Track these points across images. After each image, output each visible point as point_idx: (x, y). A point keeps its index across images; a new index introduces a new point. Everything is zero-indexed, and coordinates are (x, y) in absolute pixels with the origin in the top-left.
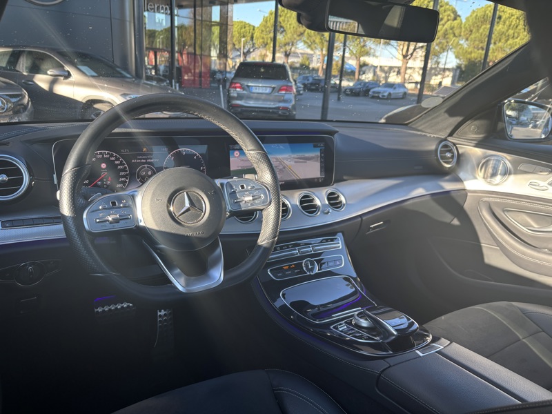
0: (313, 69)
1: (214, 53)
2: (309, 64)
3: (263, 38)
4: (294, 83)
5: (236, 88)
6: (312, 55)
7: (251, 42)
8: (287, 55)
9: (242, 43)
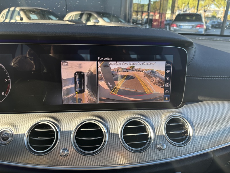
0: (218, 18)
1: (169, 12)
2: (216, 15)
3: (194, 4)
4: (204, 23)
5: (173, 26)
6: (218, 11)
7: (187, 6)
8: (205, 11)
9: (183, 7)
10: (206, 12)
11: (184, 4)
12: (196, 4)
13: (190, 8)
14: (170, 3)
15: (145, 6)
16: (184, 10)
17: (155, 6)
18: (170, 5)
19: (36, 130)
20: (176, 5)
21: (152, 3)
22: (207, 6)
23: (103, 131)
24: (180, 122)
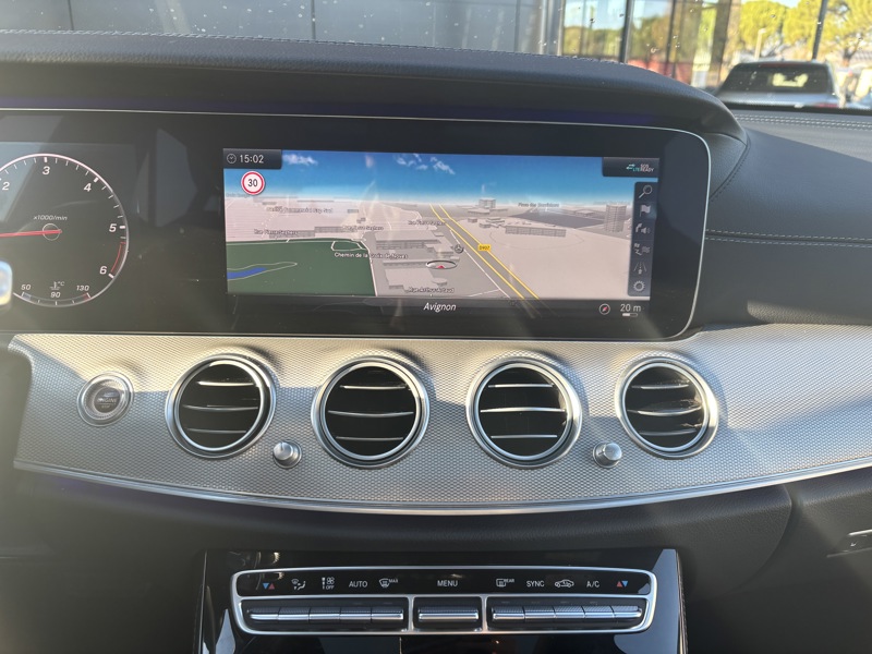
1: (702, 60)
3: (803, 27)
7: (777, 36)
8: (848, 56)
9: (759, 40)
10: (853, 60)
11: (764, 26)
12: (811, 28)
13: (788, 43)
14: (707, 25)
15: (610, 36)
16: (765, 53)
17: (650, 34)
18: (707, 33)
19: (202, 383)
20: (731, 32)
21: (638, 24)
22: (858, 35)
23: (415, 395)
24: (677, 384)
